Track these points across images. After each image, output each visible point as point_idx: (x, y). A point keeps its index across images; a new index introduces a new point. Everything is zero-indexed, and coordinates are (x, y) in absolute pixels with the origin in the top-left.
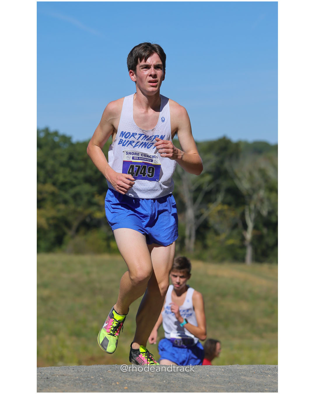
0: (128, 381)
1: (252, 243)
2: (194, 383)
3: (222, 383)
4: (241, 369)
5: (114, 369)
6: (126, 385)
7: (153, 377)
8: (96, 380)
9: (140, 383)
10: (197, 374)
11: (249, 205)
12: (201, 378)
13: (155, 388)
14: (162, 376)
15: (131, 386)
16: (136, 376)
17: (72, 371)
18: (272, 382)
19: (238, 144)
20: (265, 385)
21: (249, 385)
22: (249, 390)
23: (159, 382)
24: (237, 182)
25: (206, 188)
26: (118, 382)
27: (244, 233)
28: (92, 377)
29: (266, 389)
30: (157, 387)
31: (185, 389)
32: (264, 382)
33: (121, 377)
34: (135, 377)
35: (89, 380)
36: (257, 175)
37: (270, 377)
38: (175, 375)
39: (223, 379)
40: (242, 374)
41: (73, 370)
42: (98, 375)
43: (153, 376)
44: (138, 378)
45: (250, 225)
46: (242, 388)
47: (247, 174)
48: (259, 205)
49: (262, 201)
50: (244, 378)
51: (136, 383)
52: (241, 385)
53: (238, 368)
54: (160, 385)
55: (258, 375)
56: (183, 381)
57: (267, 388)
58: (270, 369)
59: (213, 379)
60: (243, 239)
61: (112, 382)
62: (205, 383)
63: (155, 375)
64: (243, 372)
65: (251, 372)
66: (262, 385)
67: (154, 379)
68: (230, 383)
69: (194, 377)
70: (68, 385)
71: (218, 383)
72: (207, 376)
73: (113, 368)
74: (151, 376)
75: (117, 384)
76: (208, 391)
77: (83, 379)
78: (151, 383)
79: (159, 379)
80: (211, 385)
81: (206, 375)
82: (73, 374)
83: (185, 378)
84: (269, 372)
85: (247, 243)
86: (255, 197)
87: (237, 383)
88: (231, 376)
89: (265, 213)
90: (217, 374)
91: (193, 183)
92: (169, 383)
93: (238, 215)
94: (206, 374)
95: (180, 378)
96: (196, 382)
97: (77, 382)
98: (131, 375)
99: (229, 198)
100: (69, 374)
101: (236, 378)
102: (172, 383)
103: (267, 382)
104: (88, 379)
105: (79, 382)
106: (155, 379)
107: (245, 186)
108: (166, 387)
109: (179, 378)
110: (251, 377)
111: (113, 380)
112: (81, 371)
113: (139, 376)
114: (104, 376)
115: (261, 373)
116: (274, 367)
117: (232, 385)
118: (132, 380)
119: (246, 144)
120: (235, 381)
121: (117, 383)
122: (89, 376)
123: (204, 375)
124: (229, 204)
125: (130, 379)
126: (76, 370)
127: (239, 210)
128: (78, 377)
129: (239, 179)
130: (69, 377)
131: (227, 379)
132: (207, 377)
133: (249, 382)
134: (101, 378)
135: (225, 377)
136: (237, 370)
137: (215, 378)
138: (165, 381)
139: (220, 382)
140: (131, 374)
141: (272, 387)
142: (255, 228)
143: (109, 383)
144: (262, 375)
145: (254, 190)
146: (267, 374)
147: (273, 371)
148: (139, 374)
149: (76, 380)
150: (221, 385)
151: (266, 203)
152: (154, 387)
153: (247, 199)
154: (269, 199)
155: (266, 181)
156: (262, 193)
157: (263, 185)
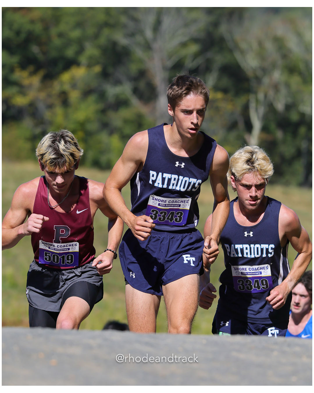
11: (256, 93)
24: (238, 57)
25: (189, 64)
27: (246, 137)
36: (269, 46)
45: (257, 125)
47: (255, 45)
48: (271, 93)
49: (276, 87)
86: (266, 81)
89: (280, 106)
91: (170, 57)
93: (239, 109)
99: (226, 82)
124: (225, 91)
127: (241, 101)
129: (242, 52)
142: (265, 129)
145: (265, 71)
151: (283, 91)
153: (253, 84)
154: (288, 85)
155: (284, 57)
156: (277, 75)
157: (280, 62)
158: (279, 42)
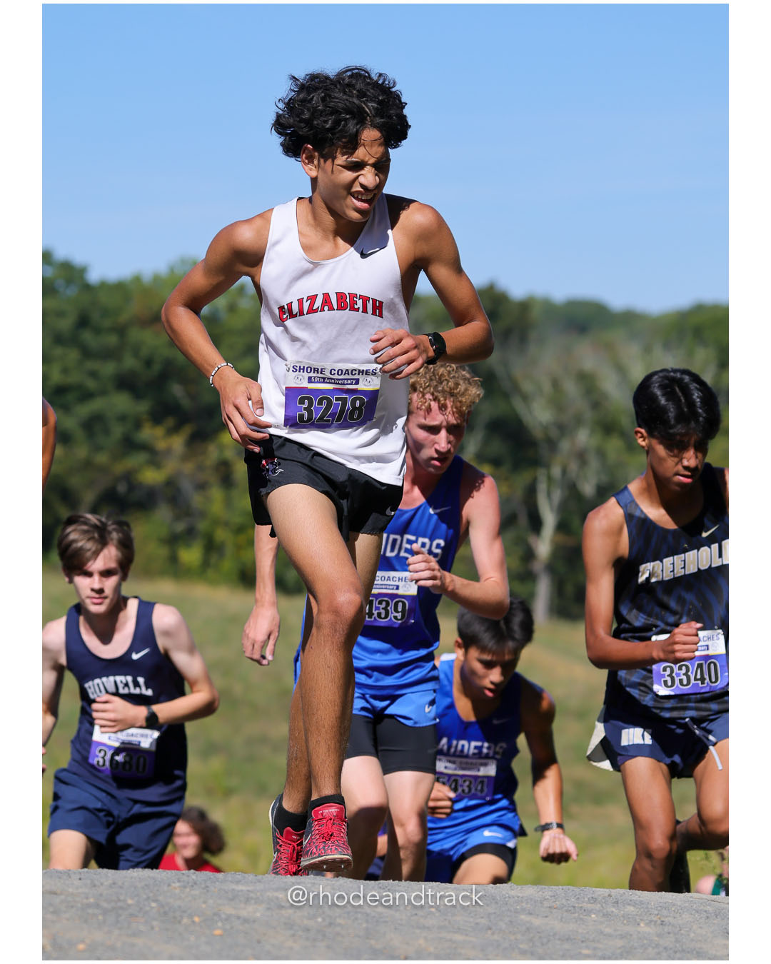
0: (223, 916)
1: (551, 568)
2: (396, 929)
3: (470, 929)
4: (519, 895)
5: (188, 883)
6: (220, 924)
8: (141, 909)
9: (254, 921)
11: (547, 466)
12: (416, 914)
13: (293, 935)
15: (232, 928)
16: (246, 903)
17: (77, 883)
18: (602, 933)
19: (525, 306)
20: (582, 942)
21: (540, 937)
22: (540, 952)
23: (306, 922)
24: (519, 406)
26: (199, 916)
27: (532, 539)
28: (130, 902)
29: (585, 952)
30: (299, 933)
31: (373, 942)
32: (580, 931)
33: (205, 902)
34: (242, 905)
35: (121, 908)
36: (571, 388)
37: (595, 921)
40: (523, 910)
41: (80, 879)
42: (145, 896)
44: (250, 908)
45: (549, 519)
46: (521, 946)
47: (547, 387)
48: (573, 467)
49: (581, 457)
50: (528, 920)
51: (246, 921)
52: (519, 936)
53: (512, 893)
54: (308, 930)
55: (565, 914)
56: (367, 921)
57: (587, 947)
58: (594, 900)
59: (444, 918)
60: (529, 555)
61: (182, 917)
62: (424, 927)
64: (524, 904)
65: (546, 904)
66: (575, 939)
68: (489, 932)
70: (68, 919)
73: (184, 878)
74: (283, 904)
75: (193, 922)
77: (105, 905)
78: (284, 923)
79: (306, 914)
80: (442, 935)
82: (80, 890)
83: (372, 913)
84: (593, 906)
85: (538, 566)
86: (565, 446)
87: (510, 932)
88: (495, 913)
89: (588, 489)
92: (330, 924)
93: (519, 493)
96: (401, 925)
97: (90, 911)
98: (231, 900)
99: (497, 447)
100: (70, 890)
101: (507, 920)
102: (338, 924)
103: (588, 933)
104: (120, 904)
105: (96, 911)
106: (295, 913)
107: (539, 415)
108: (324, 935)
110: (546, 917)
111: (184, 912)
112: (102, 884)
113: (253, 901)
114: (161, 898)
115: (572, 909)
116: (607, 895)
117: (496, 937)
118: (233, 912)
119: (549, 307)
120: (504, 926)
121: (196, 919)
122: (122, 898)
124: (497, 463)
125: (228, 910)
126: (89, 882)
127: (523, 479)
128: (92, 900)
129: (525, 398)
130: (69, 899)
131: (483, 921)
132: (430, 911)
133: (539, 930)
134: (154, 905)
135: (476, 915)
136: (509, 897)
137: (452, 916)
138: (320, 920)
139: (464, 927)
140: (230, 896)
141: (600, 946)
142: (562, 527)
143: (174, 917)
144: (576, 915)
145: (563, 429)
146: (589, 912)
148: (252, 898)
149: (89, 906)
150: (467, 935)
151: (594, 463)
152: (290, 932)
153: (544, 450)
154: (601, 453)
155: (596, 405)
156: (583, 437)
157: (588, 415)
158: (588, 382)
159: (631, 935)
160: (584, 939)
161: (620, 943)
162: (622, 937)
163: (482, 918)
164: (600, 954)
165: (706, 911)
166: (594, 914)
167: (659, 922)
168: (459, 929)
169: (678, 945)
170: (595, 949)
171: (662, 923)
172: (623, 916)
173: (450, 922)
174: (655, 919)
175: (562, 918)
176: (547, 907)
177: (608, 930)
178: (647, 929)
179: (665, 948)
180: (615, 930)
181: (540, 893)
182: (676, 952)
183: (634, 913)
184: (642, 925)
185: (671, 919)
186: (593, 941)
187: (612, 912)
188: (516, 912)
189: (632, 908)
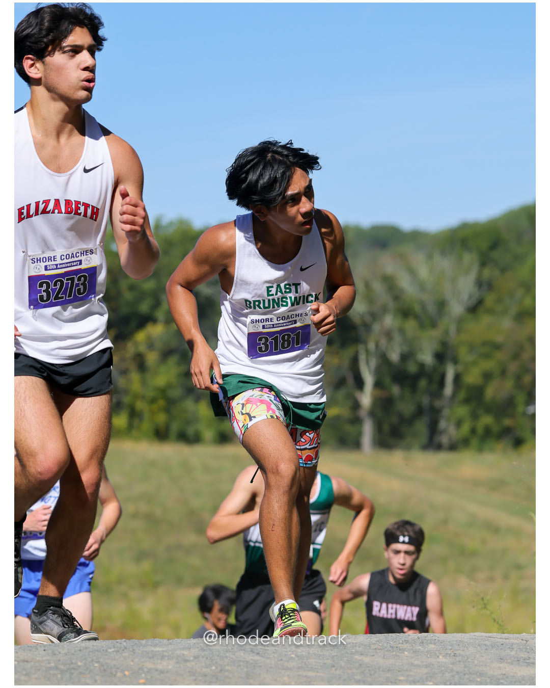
0: (145, 670)
1: (372, 413)
2: (267, 671)
3: (319, 668)
4: (354, 642)
5: (120, 648)
6: (143, 675)
7: (193, 661)
8: (87, 668)
9: (167, 672)
10: (274, 653)
11: (365, 343)
12: (281, 660)
13: (195, 680)
14: (209, 658)
15: (152, 677)
16: (161, 659)
17: (42, 653)
18: (412, 664)
20: (399, 671)
22: (369, 680)
23: (204, 670)
26: (128, 671)
27: (357, 394)
28: (80, 664)
29: (402, 678)
30: (200, 678)
32: (397, 664)
33: (132, 661)
34: (159, 661)
35: (73, 669)
36: (378, 287)
37: (407, 657)
38: (232, 656)
39: (320, 661)
40: (357, 652)
41: (44, 650)
42: (90, 659)
43: (192, 658)
44: (165, 663)
45: (369, 380)
46: (356, 677)
48: (383, 342)
49: (389, 335)
50: (360, 658)
51: (162, 672)
52: (354, 671)
53: (349, 641)
54: (206, 676)
55: (387, 653)
56: (247, 667)
57: (403, 675)
58: (407, 642)
59: (302, 662)
60: (356, 406)
61: (116, 672)
62: (287, 669)
63: (195, 657)
64: (357, 648)
65: (373, 647)
66: (394, 670)
67: (193, 663)
68: (333, 669)
69: (267, 658)
70: (36, 679)
71: (312, 669)
72: (293, 656)
73: (118, 645)
74: (188, 659)
75: (125, 675)
76: (293, 683)
77: (62, 667)
78: (189, 672)
79: (204, 664)
80: (301, 673)
81: (290, 655)
82: (44, 658)
83: (251, 662)
84: (406, 646)
85: (363, 413)
86: (376, 327)
87: (348, 668)
88: (337, 655)
89: (394, 357)
90: (309, 653)
92: (221, 670)
93: (346, 363)
94: (290, 653)
95: (243, 661)
96: (272, 668)
97: (52, 672)
98: (151, 658)
100: (38, 659)
101: (345, 659)
102: (228, 670)
103: (402, 665)
104: (72, 666)
105: (56, 672)
106: (196, 664)
108: (217, 679)
109: (239, 661)
110: (373, 656)
111: (118, 668)
112: (60, 653)
113: (167, 658)
114: (101, 660)
115: (391, 649)
117: (338, 672)
118: (153, 666)
119: (359, 231)
120: (343, 664)
121: (127, 673)
122: (74, 661)
123: (286, 655)
125: (149, 665)
126: (50, 652)
127: (348, 353)
128: (53, 665)
130: (37, 664)
131: (329, 661)
132: (292, 658)
133: (368, 665)
134: (96, 665)
135: (325, 658)
137: (307, 659)
138: (214, 668)
139: (317, 667)
140: (150, 656)
141: (412, 673)
142: (378, 384)
143: (112, 673)
144: (394, 653)
145: (375, 316)
147: (413, 645)
148: (166, 656)
149: (51, 668)
150: (318, 672)
151: (397, 338)
152: (194, 678)
153: (362, 331)
154: (402, 331)
155: (396, 298)
156: (389, 321)
157: (391, 305)
158: (389, 282)
159: (433, 665)
160: (399, 670)
161: (425, 670)
162: (427, 666)
163: (328, 659)
164: (411, 679)
165: (485, 645)
166: (407, 651)
167: (452, 654)
168: (312, 668)
169: (466, 669)
170: (408, 676)
171: (455, 655)
172: (427, 652)
173: (305, 664)
174: (449, 652)
175: (384, 655)
176: (373, 649)
177: (416, 662)
178: (444, 660)
179: (457, 672)
180: (422, 662)
181: (369, 639)
182: (465, 675)
183: (435, 649)
184: (441, 657)
185: (461, 652)
186: (407, 670)
187: (420, 649)
188: (352, 653)
189: (433, 646)
